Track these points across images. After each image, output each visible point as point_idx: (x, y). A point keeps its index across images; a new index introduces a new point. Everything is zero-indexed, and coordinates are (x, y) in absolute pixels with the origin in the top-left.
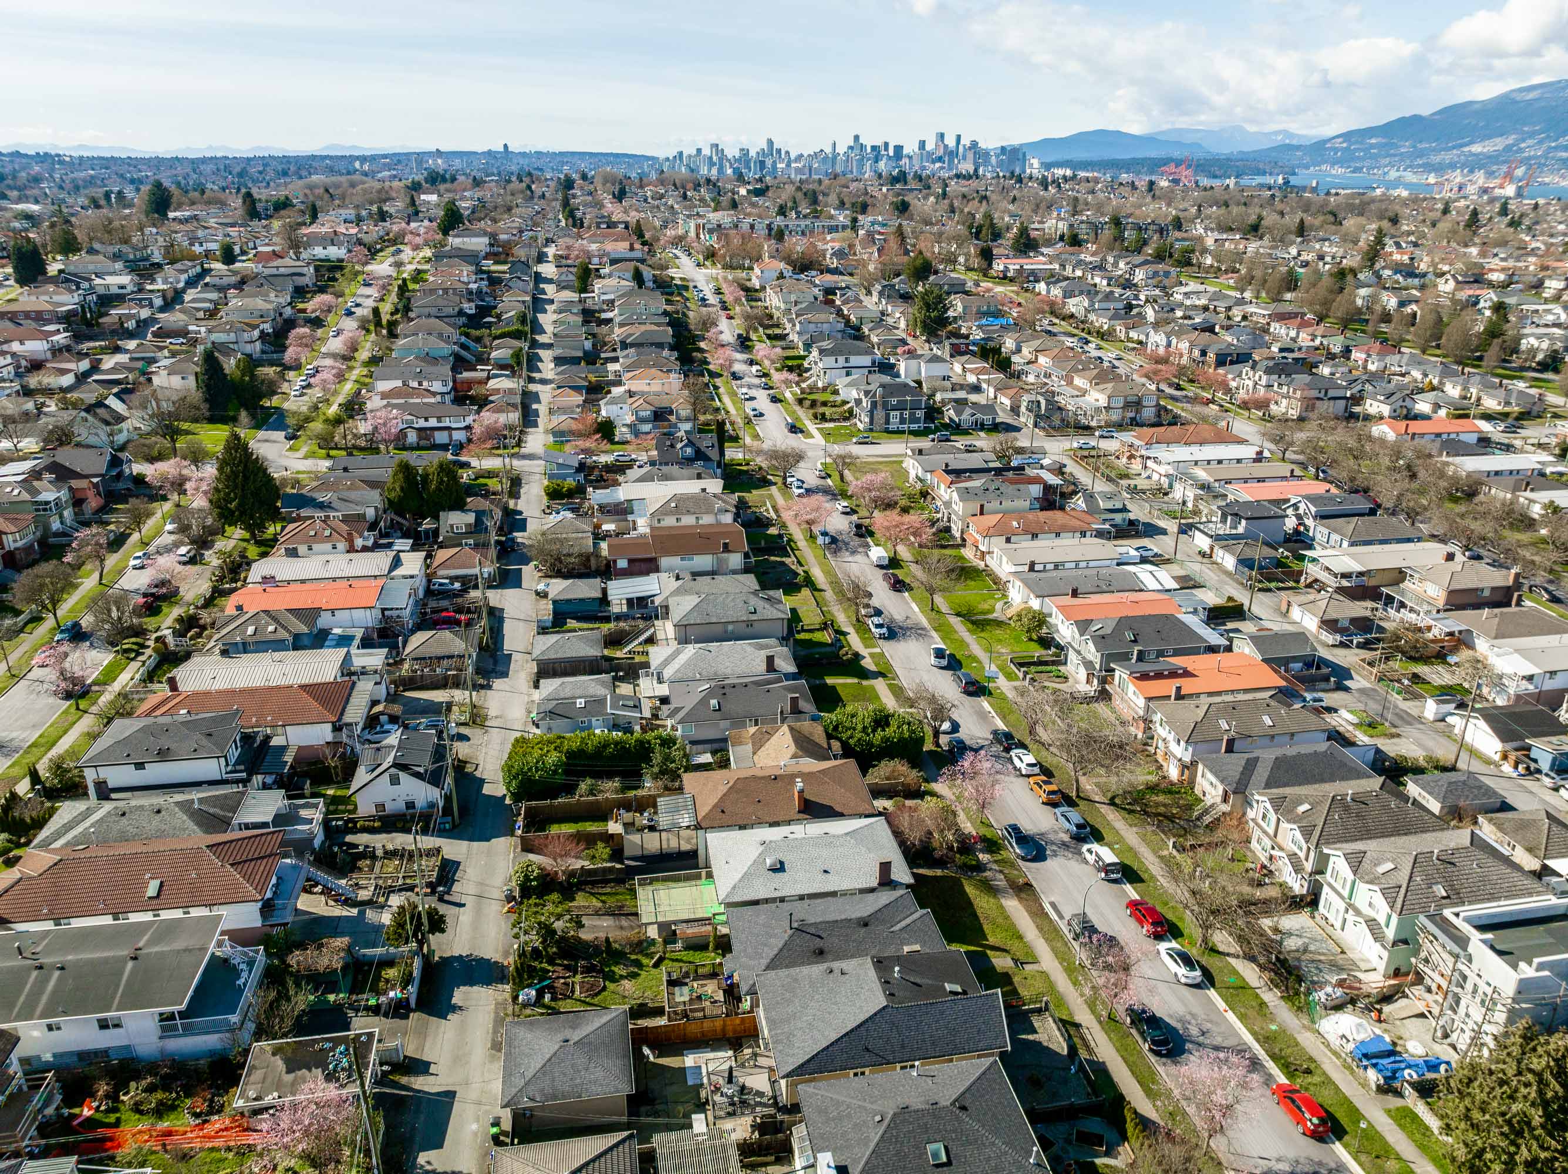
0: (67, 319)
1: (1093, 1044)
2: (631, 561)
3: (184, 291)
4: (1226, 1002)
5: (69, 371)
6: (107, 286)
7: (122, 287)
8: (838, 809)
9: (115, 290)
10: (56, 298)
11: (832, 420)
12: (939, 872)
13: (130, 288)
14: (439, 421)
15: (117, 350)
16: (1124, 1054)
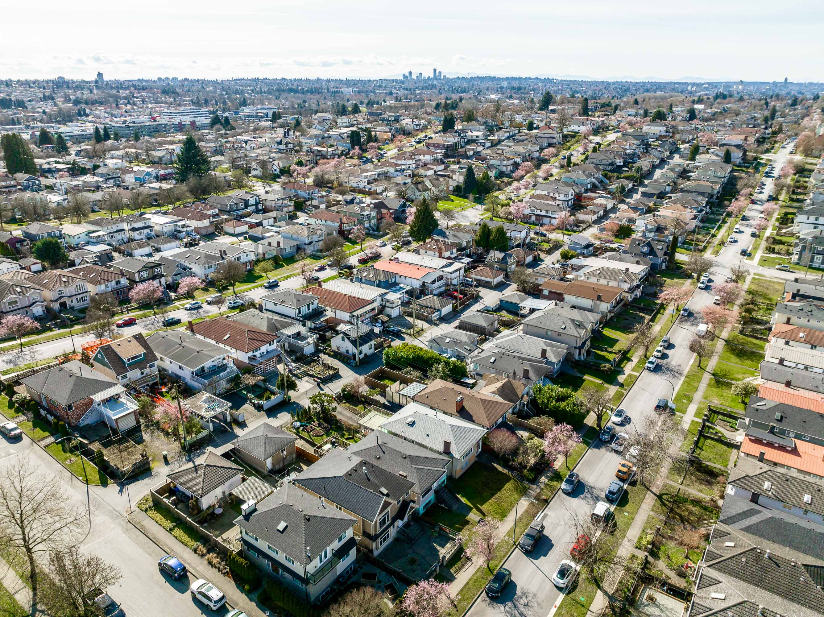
0: (447, 148)
1: (464, 569)
2: (550, 292)
3: (503, 141)
4: (562, 603)
5: (432, 169)
6: (473, 136)
7: (478, 137)
8: (474, 418)
9: (475, 138)
10: (449, 139)
11: (778, 253)
12: (505, 471)
13: (481, 137)
14: (547, 213)
15: (459, 162)
16: (471, 583)
